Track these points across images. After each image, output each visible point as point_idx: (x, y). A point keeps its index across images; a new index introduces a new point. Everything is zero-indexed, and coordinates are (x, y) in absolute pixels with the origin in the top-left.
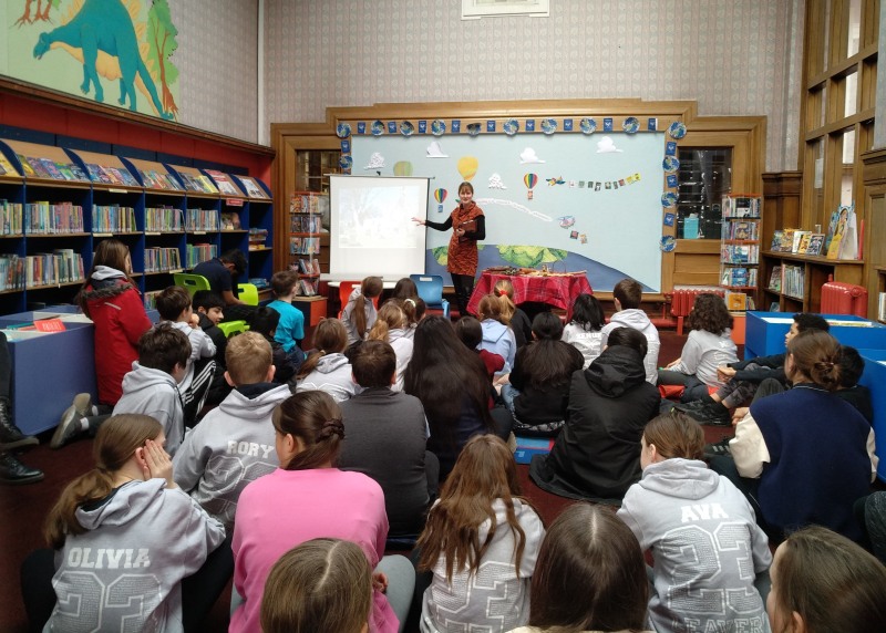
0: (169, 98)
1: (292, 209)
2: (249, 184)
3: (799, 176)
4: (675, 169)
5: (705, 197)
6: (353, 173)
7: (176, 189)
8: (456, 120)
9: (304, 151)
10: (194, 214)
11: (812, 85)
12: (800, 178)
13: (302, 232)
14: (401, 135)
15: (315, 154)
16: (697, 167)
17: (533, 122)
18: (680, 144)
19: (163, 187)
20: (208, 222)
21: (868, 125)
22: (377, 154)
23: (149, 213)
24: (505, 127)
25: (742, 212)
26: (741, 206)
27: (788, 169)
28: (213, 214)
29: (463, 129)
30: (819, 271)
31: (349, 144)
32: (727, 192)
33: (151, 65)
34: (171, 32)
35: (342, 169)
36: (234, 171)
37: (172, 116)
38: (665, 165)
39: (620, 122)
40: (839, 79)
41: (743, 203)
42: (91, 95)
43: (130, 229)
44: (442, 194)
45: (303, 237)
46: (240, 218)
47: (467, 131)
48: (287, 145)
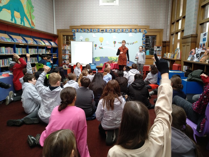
0: (33, 23)
1: (62, 49)
2: (52, 43)
3: (169, 42)
4: (145, 40)
5: (151, 46)
6: (76, 41)
7: (36, 44)
8: (99, 29)
9: (65, 36)
10: (40, 50)
11: (172, 22)
12: (170, 42)
13: (65, 54)
14: (86, 32)
15: (67, 36)
16: (149, 40)
17: (115, 30)
18: (146, 35)
19: (32, 44)
20: (44, 52)
21: (183, 31)
22: (81, 36)
23: (29, 50)
24: (109, 31)
25: (158, 49)
26: (158, 48)
27: (167, 40)
28: (44, 50)
29: (100, 31)
30: (173, 61)
31: (75, 34)
32: (155, 45)
33: (28, 15)
34: (32, 7)
35: (74, 40)
36: (49, 40)
37: (34, 27)
38: (143, 39)
39: (133, 30)
40: (178, 21)
41: (158, 47)
42: (13, 22)
43: (25, 53)
44: (96, 45)
45: (65, 55)
46: (51, 51)
47: (101, 31)
48: (61, 34)
